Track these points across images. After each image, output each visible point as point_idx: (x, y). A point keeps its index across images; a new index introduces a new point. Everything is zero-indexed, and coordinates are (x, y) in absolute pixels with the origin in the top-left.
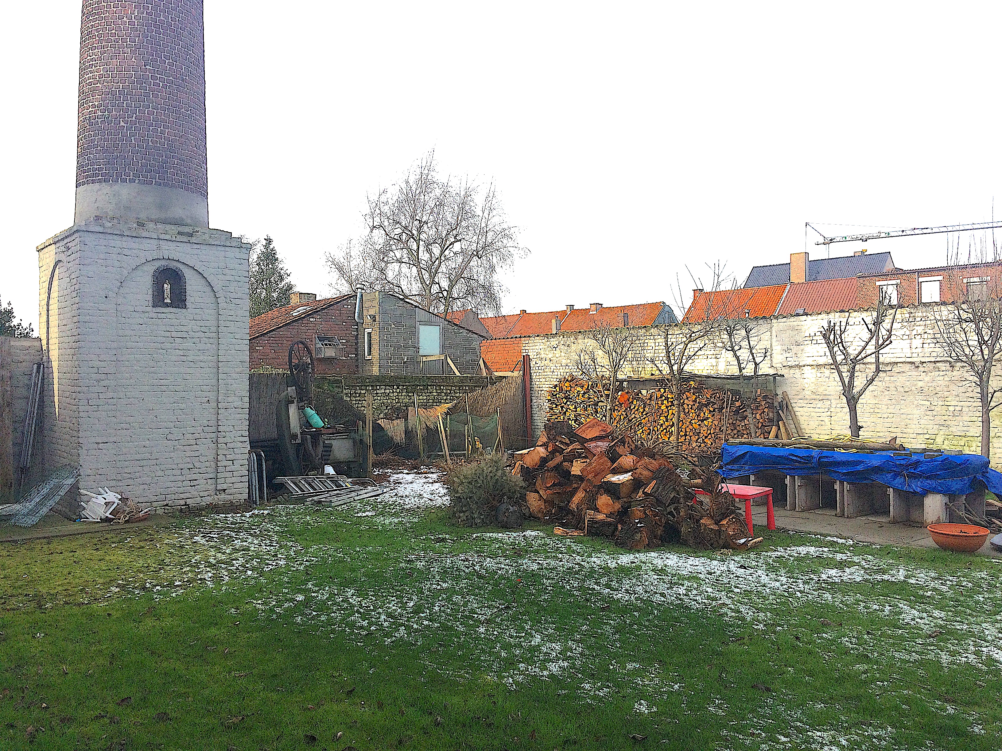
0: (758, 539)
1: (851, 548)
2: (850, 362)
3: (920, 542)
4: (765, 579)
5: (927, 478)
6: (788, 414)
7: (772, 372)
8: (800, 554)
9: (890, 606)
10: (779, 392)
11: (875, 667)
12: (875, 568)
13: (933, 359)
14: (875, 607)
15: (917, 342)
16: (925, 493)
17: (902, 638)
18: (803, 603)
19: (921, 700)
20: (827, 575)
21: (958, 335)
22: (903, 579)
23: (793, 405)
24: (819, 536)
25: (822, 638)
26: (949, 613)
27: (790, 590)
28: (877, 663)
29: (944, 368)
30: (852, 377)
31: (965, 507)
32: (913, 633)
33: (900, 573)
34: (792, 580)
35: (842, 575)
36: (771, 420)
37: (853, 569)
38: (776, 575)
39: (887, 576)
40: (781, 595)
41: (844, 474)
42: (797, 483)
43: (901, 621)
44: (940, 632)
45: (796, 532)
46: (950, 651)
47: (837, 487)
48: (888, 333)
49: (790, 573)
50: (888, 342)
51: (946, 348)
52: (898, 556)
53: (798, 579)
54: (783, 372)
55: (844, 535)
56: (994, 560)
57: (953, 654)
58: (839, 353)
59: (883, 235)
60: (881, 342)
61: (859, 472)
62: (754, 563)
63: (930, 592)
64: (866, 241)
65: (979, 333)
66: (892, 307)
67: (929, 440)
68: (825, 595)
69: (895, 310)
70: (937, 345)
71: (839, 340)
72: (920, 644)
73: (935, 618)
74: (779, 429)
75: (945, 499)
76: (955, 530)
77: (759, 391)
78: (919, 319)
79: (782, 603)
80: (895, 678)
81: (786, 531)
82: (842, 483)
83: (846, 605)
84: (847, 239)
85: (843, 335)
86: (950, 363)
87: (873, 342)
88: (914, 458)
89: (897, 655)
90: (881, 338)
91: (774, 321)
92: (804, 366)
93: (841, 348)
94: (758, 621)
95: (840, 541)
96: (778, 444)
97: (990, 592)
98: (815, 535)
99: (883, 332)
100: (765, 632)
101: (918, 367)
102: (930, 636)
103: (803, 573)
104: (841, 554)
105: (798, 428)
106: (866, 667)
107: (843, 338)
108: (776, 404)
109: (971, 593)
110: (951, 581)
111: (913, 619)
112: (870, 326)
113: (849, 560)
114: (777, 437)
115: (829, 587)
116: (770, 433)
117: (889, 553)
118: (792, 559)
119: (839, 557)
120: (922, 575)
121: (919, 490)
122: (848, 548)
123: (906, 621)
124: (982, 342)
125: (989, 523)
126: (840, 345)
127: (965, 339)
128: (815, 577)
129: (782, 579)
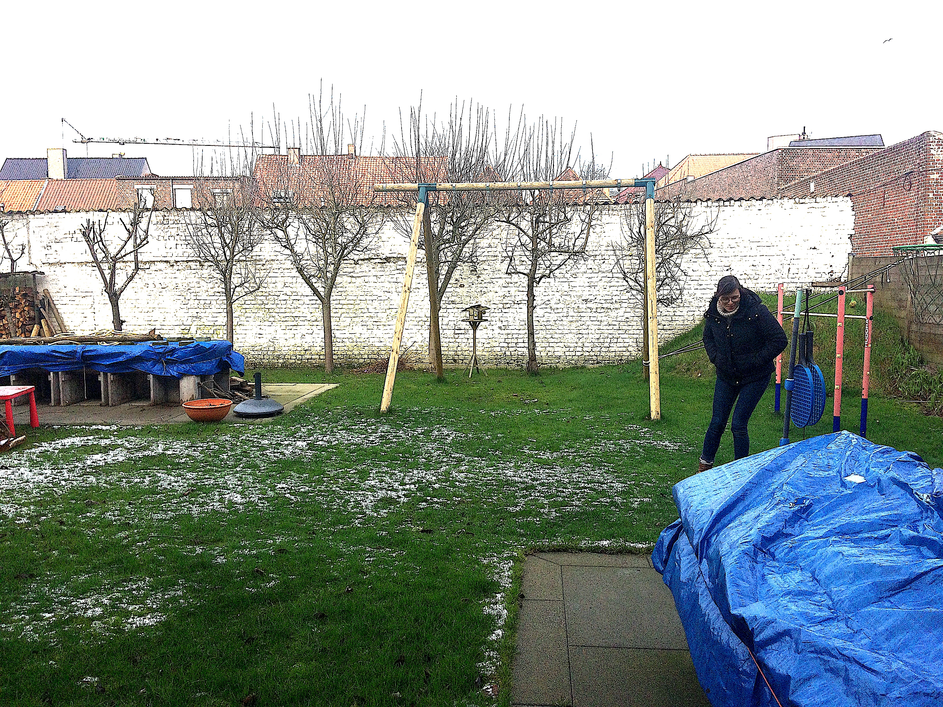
0: (20, 438)
1: (115, 433)
2: (111, 260)
3: (176, 419)
4: (27, 474)
5: (182, 363)
6: (51, 312)
7: (31, 269)
8: (65, 445)
9: (149, 477)
10: (40, 290)
11: (136, 531)
12: (137, 447)
13: (185, 259)
14: (136, 480)
15: (172, 243)
16: (182, 376)
17: (160, 502)
18: (67, 490)
19: (175, 548)
20: (92, 461)
21: (204, 238)
22: (162, 452)
23: (55, 302)
24: (84, 427)
25: (86, 517)
26: (200, 473)
27: (54, 481)
28: (137, 527)
29: (195, 267)
30: (113, 274)
31: (214, 385)
32: (170, 495)
33: (159, 448)
34: (56, 471)
35: (106, 458)
36: (32, 319)
37: (116, 452)
38: (40, 469)
39: (147, 452)
40: (45, 487)
41: (106, 366)
42: (61, 378)
43: (159, 488)
44: (192, 490)
45: (61, 426)
46: (200, 504)
47: (101, 378)
48: (145, 234)
49: (55, 465)
50: (145, 242)
51: (195, 249)
52: (157, 433)
53: (64, 469)
54: (44, 269)
55: (109, 421)
56: (235, 425)
57: (201, 505)
58: (99, 251)
59: (139, 141)
60: (138, 241)
61: (121, 363)
62: (16, 462)
63: (184, 459)
64: (124, 144)
65: (222, 237)
66: (148, 210)
67: (185, 331)
68: (90, 479)
69: (150, 212)
70: (189, 246)
71: (99, 239)
72: (174, 503)
73: (188, 479)
74: (41, 327)
75: (198, 380)
76: (204, 404)
77: (17, 289)
78: (172, 222)
79: (46, 494)
80: (152, 537)
81: (51, 426)
82: (105, 375)
83: (111, 484)
84: (105, 141)
85: (102, 234)
86: (200, 262)
87: (131, 241)
88: (171, 346)
89: (155, 516)
90: (139, 238)
91: (31, 216)
92: (65, 263)
93: (102, 246)
94: (22, 516)
95: (104, 428)
96: (39, 341)
97: (232, 450)
98: (80, 426)
99: (141, 233)
100: (28, 525)
101: (173, 266)
102: (184, 495)
103: (68, 463)
104: (105, 440)
105: (61, 325)
106: (127, 533)
107: (103, 237)
108: (37, 302)
109: (216, 454)
110: (202, 447)
111: (169, 484)
112: (129, 227)
113: (113, 443)
114: (39, 335)
115: (94, 471)
116: (31, 332)
117: (150, 432)
118: (56, 451)
119: (103, 442)
120: (178, 446)
121: (175, 374)
122: (111, 433)
123: (163, 486)
124: (225, 245)
125: (232, 395)
126: (100, 243)
127: (211, 242)
128: (79, 465)
129: (46, 471)
